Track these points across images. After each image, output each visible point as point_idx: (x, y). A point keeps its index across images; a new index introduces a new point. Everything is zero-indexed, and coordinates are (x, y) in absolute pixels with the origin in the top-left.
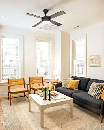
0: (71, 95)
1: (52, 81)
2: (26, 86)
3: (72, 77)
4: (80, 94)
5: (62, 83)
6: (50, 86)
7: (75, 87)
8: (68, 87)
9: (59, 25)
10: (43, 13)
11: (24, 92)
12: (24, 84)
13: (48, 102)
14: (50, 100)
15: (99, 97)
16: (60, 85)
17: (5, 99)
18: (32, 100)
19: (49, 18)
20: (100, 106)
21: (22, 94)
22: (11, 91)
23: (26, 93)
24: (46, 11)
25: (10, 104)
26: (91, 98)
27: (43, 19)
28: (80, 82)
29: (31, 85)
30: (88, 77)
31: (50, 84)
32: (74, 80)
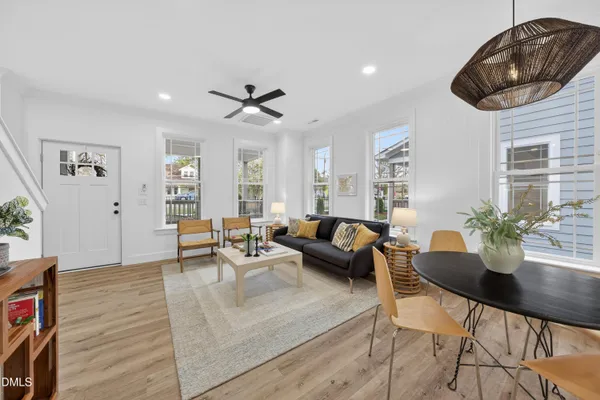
0: (300, 248)
1: (270, 224)
2: (215, 234)
3: (307, 216)
4: (321, 247)
5: (287, 228)
6: (263, 233)
7: (311, 233)
8: (298, 234)
9: (278, 115)
10: (245, 91)
11: (212, 245)
12: (212, 231)
13: (253, 260)
14: (257, 255)
15: (349, 249)
16: (283, 231)
17: (170, 261)
18: (225, 260)
19: (257, 102)
20: (348, 263)
21: (208, 250)
22: (184, 244)
23: (215, 249)
24: (250, 89)
25: (179, 270)
26: (335, 250)
27: (246, 102)
28: (320, 224)
29: (226, 232)
30: (335, 216)
31: (263, 230)
32: (311, 220)
